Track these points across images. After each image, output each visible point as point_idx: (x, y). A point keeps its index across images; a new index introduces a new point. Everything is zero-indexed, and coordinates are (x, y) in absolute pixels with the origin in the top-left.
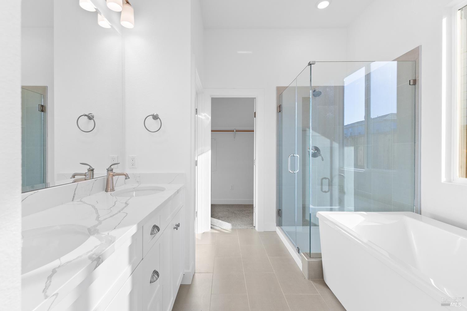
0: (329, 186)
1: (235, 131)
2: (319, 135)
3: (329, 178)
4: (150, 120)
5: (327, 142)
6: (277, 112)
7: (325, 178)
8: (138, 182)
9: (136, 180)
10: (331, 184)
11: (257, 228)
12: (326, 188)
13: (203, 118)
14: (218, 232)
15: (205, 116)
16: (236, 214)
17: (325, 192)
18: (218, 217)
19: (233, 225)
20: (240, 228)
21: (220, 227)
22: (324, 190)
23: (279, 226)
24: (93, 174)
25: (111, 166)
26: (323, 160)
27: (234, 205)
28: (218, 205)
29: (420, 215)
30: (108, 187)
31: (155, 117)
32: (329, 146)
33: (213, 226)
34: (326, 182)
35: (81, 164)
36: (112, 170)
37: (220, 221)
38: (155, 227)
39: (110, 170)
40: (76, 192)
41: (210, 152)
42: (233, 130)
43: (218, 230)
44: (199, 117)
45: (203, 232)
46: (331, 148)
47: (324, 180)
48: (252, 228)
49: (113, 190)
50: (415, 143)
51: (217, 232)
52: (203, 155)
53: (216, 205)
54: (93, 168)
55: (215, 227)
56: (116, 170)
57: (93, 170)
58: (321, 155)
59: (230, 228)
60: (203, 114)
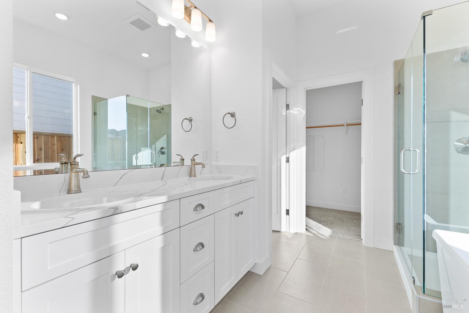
1: (345, 125)
4: (228, 118)
6: (395, 94)
8: (219, 172)
9: (218, 170)
11: (363, 241)
13: (295, 113)
14: (313, 235)
15: (298, 111)
16: (344, 221)
18: (320, 221)
19: (333, 232)
20: (341, 236)
21: (317, 231)
23: (398, 246)
24: (183, 163)
25: (193, 157)
27: (346, 211)
28: (326, 209)
30: (192, 174)
31: (233, 115)
33: (308, 228)
35: (177, 155)
36: (194, 160)
37: (320, 225)
38: (200, 205)
39: (193, 160)
40: (164, 174)
41: (304, 149)
42: (343, 124)
43: (313, 234)
44: (291, 113)
45: (295, 232)
48: (358, 240)
49: (195, 176)
51: (311, 235)
52: (295, 151)
53: (324, 208)
54: (184, 158)
55: (311, 230)
56: (197, 160)
57: (183, 160)
59: (329, 235)
60: (296, 109)
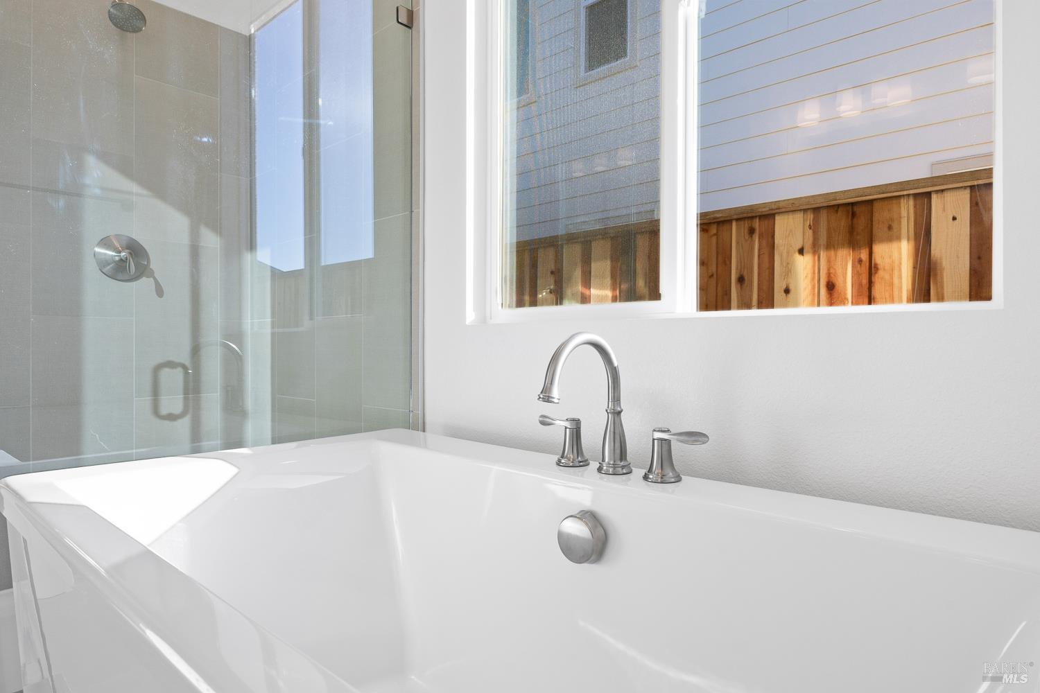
0: (186, 392)
2: (145, 192)
3: (187, 363)
5: (177, 224)
7: (171, 365)
10: (193, 388)
12: (173, 402)
17: (172, 417)
22: (164, 411)
26: (160, 292)
29: (422, 433)
32: (185, 240)
34: (173, 380)
46: (195, 252)
47: (165, 372)
50: (412, 212)
58: (151, 274)
